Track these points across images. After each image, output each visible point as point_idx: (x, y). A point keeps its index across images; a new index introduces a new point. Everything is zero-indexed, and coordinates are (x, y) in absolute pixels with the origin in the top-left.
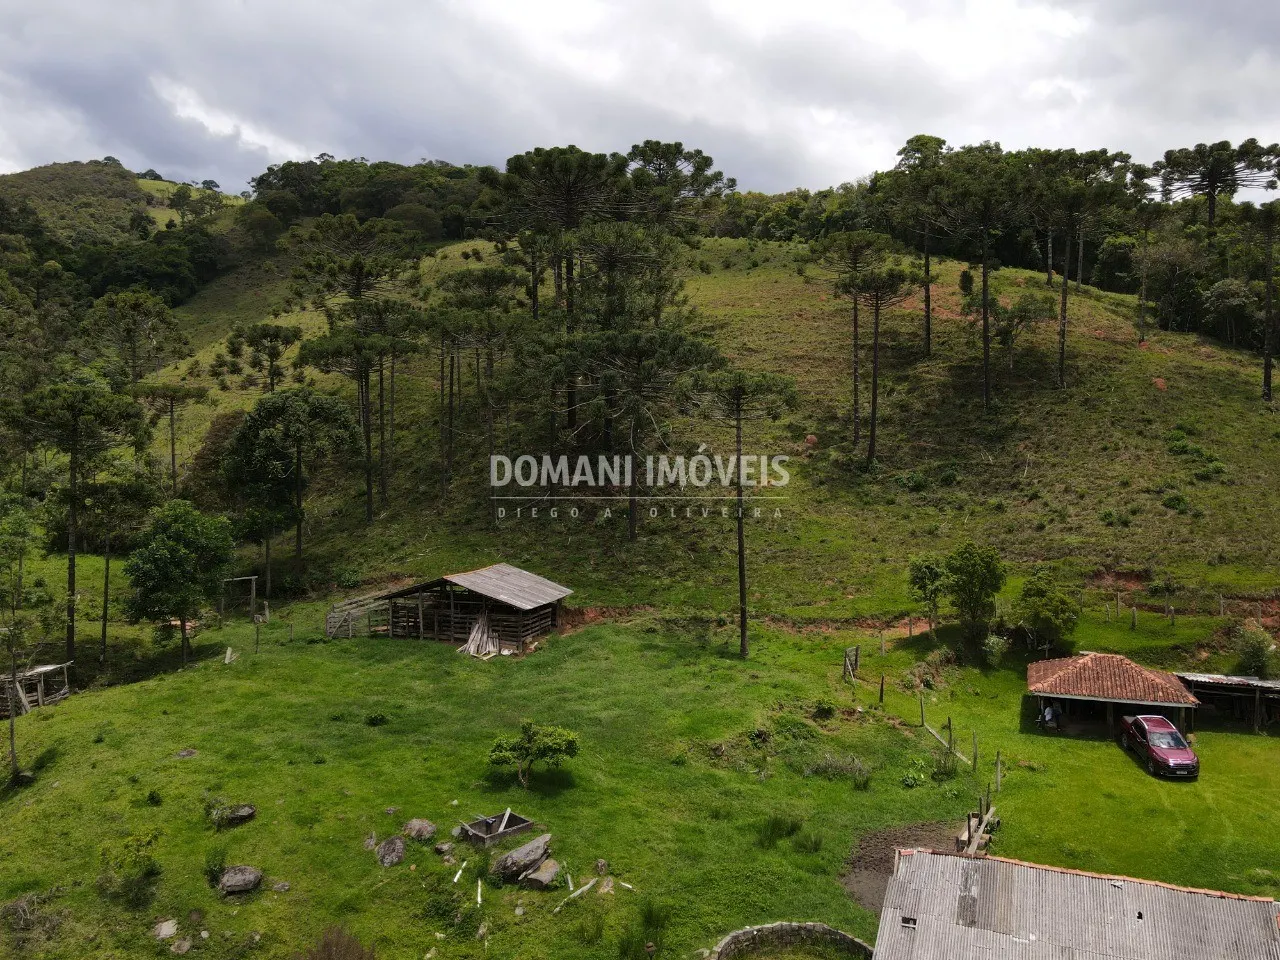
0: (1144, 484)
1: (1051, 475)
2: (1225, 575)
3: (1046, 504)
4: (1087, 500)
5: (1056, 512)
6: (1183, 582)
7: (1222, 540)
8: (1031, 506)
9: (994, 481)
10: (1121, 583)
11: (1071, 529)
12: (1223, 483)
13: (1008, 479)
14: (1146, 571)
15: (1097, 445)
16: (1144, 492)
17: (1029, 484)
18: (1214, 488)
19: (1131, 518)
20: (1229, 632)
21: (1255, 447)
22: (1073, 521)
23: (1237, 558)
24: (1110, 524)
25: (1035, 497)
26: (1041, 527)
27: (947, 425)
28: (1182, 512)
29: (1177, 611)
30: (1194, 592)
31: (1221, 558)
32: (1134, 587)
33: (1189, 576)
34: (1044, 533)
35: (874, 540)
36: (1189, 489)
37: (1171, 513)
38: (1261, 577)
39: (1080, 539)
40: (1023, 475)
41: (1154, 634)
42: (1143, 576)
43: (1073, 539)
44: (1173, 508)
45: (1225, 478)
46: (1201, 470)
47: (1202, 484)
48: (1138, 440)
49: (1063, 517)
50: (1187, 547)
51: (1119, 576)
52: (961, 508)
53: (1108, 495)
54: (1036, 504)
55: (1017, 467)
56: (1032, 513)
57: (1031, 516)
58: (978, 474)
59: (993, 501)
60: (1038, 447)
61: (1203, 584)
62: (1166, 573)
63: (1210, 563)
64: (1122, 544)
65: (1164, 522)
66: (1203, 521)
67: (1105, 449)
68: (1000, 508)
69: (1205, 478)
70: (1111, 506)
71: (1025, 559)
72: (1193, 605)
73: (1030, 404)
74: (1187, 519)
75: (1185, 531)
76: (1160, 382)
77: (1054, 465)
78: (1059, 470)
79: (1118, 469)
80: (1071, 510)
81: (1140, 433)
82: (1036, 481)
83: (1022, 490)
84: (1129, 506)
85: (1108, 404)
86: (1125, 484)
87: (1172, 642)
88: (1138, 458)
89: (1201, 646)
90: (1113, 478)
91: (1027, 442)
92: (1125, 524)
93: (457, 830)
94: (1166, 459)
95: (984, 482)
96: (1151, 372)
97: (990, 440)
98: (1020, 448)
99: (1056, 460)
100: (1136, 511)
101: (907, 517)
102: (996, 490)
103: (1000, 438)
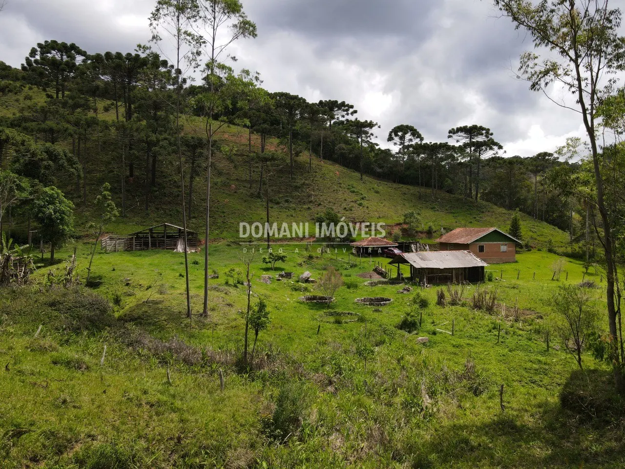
0: (350, 200)
1: (322, 198)
3: (325, 206)
5: (329, 208)
9: (303, 201)
12: (367, 200)
13: (308, 200)
14: (363, 221)
16: (352, 202)
17: (316, 201)
18: (366, 202)
21: (368, 192)
23: (382, 217)
24: (347, 211)
25: (320, 204)
28: (364, 207)
38: (389, 221)
40: (312, 199)
44: (361, 206)
46: (362, 197)
47: (363, 200)
48: (340, 189)
50: (370, 215)
52: (295, 209)
53: (342, 203)
54: (320, 206)
55: (309, 196)
58: (297, 199)
60: (314, 190)
63: (377, 218)
66: (370, 209)
67: (334, 191)
68: (309, 208)
70: (344, 205)
75: (367, 211)
76: (338, 173)
80: (333, 207)
82: (318, 200)
83: (314, 203)
84: (350, 206)
86: (345, 200)
92: (351, 210)
93: (277, 276)
94: (350, 194)
95: (299, 201)
96: (332, 170)
97: (297, 188)
98: (308, 190)
99: (321, 194)
100: (352, 207)
101: (281, 212)
102: (304, 203)
103: (299, 187)
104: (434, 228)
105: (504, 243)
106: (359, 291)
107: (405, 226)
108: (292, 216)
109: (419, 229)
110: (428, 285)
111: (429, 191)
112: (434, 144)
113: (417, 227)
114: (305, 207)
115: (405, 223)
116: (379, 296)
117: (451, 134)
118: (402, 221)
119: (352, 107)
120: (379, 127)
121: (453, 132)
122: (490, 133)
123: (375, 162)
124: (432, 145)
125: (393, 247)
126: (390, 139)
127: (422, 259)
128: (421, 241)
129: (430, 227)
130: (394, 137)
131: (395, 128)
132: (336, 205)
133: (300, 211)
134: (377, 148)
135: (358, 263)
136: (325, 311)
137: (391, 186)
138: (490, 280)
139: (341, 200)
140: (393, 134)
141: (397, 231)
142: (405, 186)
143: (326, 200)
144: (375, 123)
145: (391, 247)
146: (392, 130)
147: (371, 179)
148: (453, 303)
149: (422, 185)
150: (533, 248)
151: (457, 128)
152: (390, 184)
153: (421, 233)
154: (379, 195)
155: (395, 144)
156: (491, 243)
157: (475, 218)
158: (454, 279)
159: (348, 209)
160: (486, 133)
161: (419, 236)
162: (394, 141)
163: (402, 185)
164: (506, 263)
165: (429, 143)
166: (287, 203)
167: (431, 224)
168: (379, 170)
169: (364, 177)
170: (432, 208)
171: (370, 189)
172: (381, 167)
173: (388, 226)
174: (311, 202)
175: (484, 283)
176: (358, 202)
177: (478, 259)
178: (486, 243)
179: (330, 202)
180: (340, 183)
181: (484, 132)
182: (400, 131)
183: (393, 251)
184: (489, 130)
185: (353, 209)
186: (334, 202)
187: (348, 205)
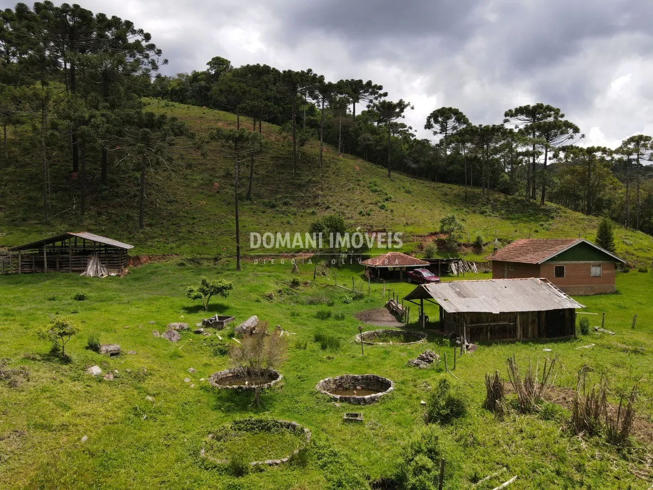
0: (369, 201)
1: (331, 200)
2: (411, 229)
3: (334, 210)
5: (339, 212)
7: (404, 219)
9: (306, 203)
11: (348, 218)
12: (393, 202)
13: (313, 202)
16: (371, 204)
17: (323, 203)
18: (392, 204)
20: (419, 246)
22: (348, 215)
23: (412, 223)
24: (363, 215)
25: (328, 208)
28: (387, 210)
31: (407, 224)
33: (400, 231)
36: (384, 203)
37: (383, 211)
40: (319, 200)
42: (383, 231)
45: (393, 200)
46: (385, 198)
49: (343, 213)
52: (295, 214)
53: (358, 205)
54: (329, 210)
55: (316, 197)
58: (300, 201)
60: (322, 189)
64: (371, 222)
66: (395, 213)
67: (349, 190)
68: (313, 213)
69: (387, 200)
70: (360, 208)
74: (389, 212)
75: (391, 216)
76: (357, 168)
77: (332, 196)
80: (345, 211)
82: (326, 202)
83: (320, 206)
84: (368, 209)
86: (362, 201)
92: (369, 215)
93: (200, 324)
94: (371, 194)
96: (352, 164)
97: (300, 187)
98: (315, 189)
99: (332, 194)
100: (371, 210)
101: (274, 218)
102: (308, 206)
103: (304, 186)
104: (484, 240)
105: (597, 262)
106: (338, 357)
107: (443, 237)
108: (289, 223)
109: (462, 241)
110: (471, 345)
111: (477, 191)
112: (485, 127)
113: (460, 237)
114: (309, 211)
115: (442, 232)
116: (370, 373)
117: (508, 118)
118: (438, 230)
119: (380, 88)
120: (412, 108)
121: (509, 114)
122: (560, 114)
123: (409, 155)
124: (481, 129)
125: (422, 267)
126: (428, 126)
127: (459, 294)
128: (466, 258)
129: (478, 238)
130: (434, 125)
131: (434, 112)
132: (349, 208)
133: (301, 216)
134: (413, 139)
135: (365, 293)
136: (238, 417)
137: (428, 185)
138: (585, 332)
139: (357, 201)
140: (432, 120)
141: (430, 243)
142: (446, 185)
143: (337, 201)
144: (406, 103)
145: (419, 267)
146: (431, 114)
147: (402, 177)
148: (523, 408)
149: (469, 184)
150: (631, 268)
151: (516, 110)
152: (427, 183)
153: (466, 247)
154: (411, 195)
155: (435, 133)
156: (576, 262)
157: (542, 225)
158: (519, 332)
159: (364, 213)
160: (554, 114)
161: (463, 250)
162: (434, 129)
163: (443, 184)
164: (601, 294)
165: (478, 126)
166: (285, 207)
167: (479, 233)
168: (414, 166)
169: (393, 174)
170: (482, 213)
171: (400, 188)
172: (416, 161)
173: (419, 236)
174: (317, 204)
175: (576, 338)
176: (379, 204)
177: (562, 295)
178: (567, 262)
179: (341, 205)
180: (358, 180)
181: (552, 113)
182: (440, 116)
183: (421, 273)
184: (559, 110)
185: (372, 213)
186: (347, 204)
187: (366, 208)
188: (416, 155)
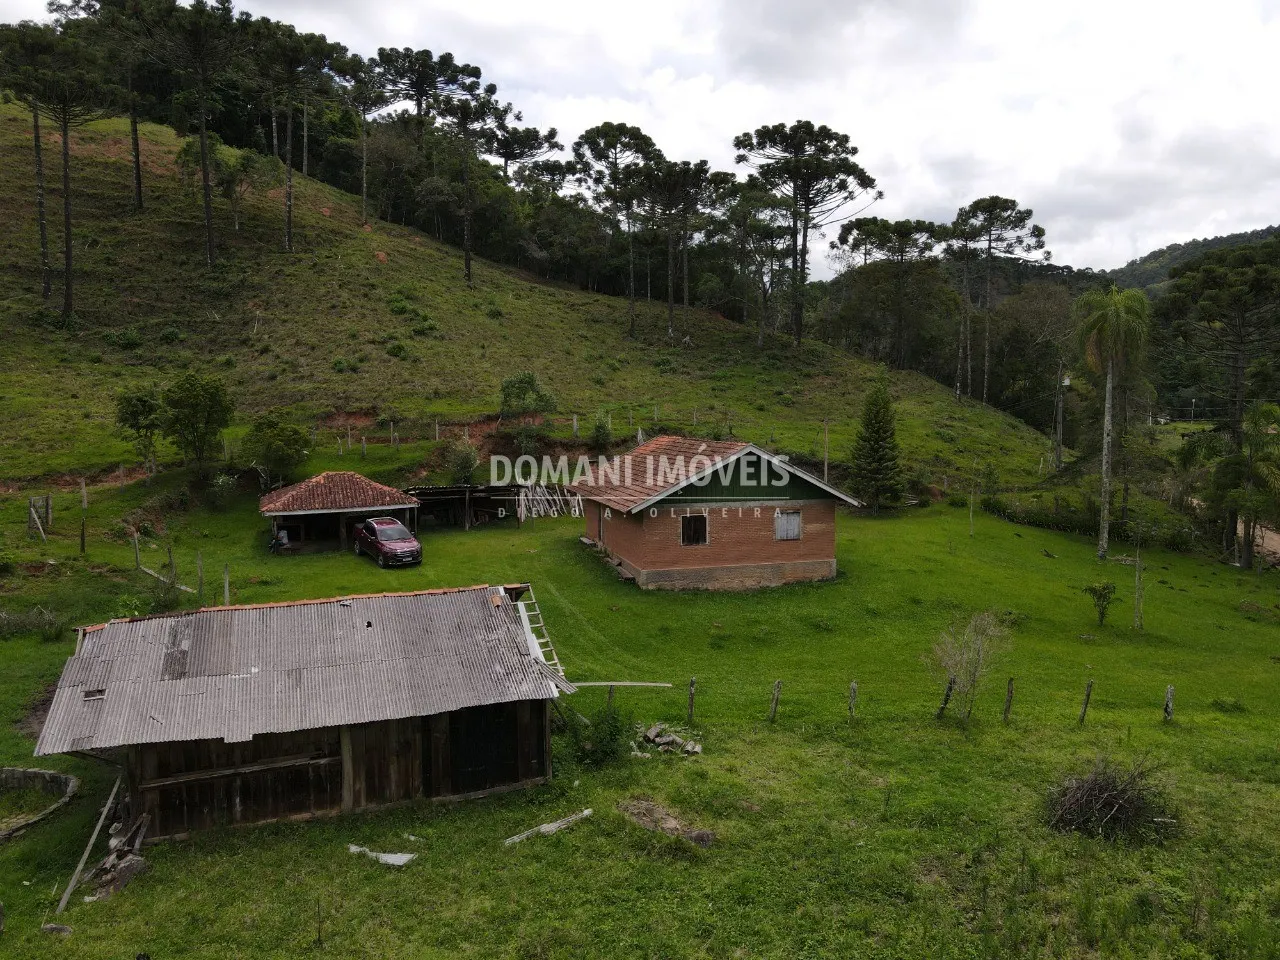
0: (370, 336)
1: (282, 331)
2: (439, 407)
3: (278, 357)
4: (318, 353)
5: (287, 363)
6: (406, 414)
7: (435, 382)
8: (262, 359)
9: (222, 338)
10: (351, 421)
11: (302, 377)
12: (435, 338)
13: (237, 336)
14: (374, 408)
15: (325, 306)
16: (370, 343)
17: (259, 340)
18: (430, 342)
19: (359, 365)
20: (443, 451)
21: (460, 312)
22: (304, 371)
23: (448, 393)
24: (341, 371)
25: (265, 350)
26: (273, 378)
27: (167, 281)
28: (404, 359)
29: (402, 440)
30: (414, 422)
31: (437, 393)
32: (362, 423)
33: (410, 409)
34: (274, 382)
35: (74, 396)
36: (408, 342)
37: (395, 360)
38: (466, 408)
39: (311, 385)
40: (253, 331)
41: (383, 460)
42: (372, 412)
43: (306, 386)
44: (396, 356)
45: (437, 334)
46: (418, 327)
47: (418, 338)
48: (363, 301)
49: (294, 366)
50: (407, 386)
51: (350, 414)
53: (338, 346)
54: (268, 358)
55: (246, 323)
56: (264, 366)
57: (262, 368)
58: (206, 333)
59: (222, 358)
60: (267, 305)
61: (422, 414)
62: (390, 409)
63: (427, 398)
64: (351, 388)
65: (389, 367)
66: (420, 366)
67: (334, 307)
68: (229, 363)
69: (420, 333)
70: (340, 356)
71: (256, 409)
72: (415, 433)
73: (259, 265)
74: (407, 364)
75: (406, 374)
76: (382, 255)
77: (285, 321)
78: (289, 325)
79: (347, 324)
80: (303, 361)
81: (366, 295)
82: (266, 337)
83: (253, 345)
84: (357, 355)
85: (335, 269)
86: (354, 336)
87: (396, 466)
88: (364, 316)
89: (422, 466)
90: (341, 332)
91: (257, 300)
92: (354, 370)
95: (212, 341)
98: (249, 305)
99: (287, 317)
102: (224, 347)
103: (227, 296)
104: (615, 432)
105: (792, 502)
132: (315, 353)
137: (562, 297)
143: (292, 336)
152: (562, 294)
153: (567, 450)
154: (496, 323)
156: (736, 505)
164: (797, 582)
171: (477, 305)
172: (545, 244)
174: (244, 342)
176: (390, 345)
178: (716, 505)
179: (298, 343)
180: (371, 285)
181: (833, 145)
184: (846, 138)
185: (365, 366)
186: (314, 340)
187: (354, 353)
188: (547, 230)
